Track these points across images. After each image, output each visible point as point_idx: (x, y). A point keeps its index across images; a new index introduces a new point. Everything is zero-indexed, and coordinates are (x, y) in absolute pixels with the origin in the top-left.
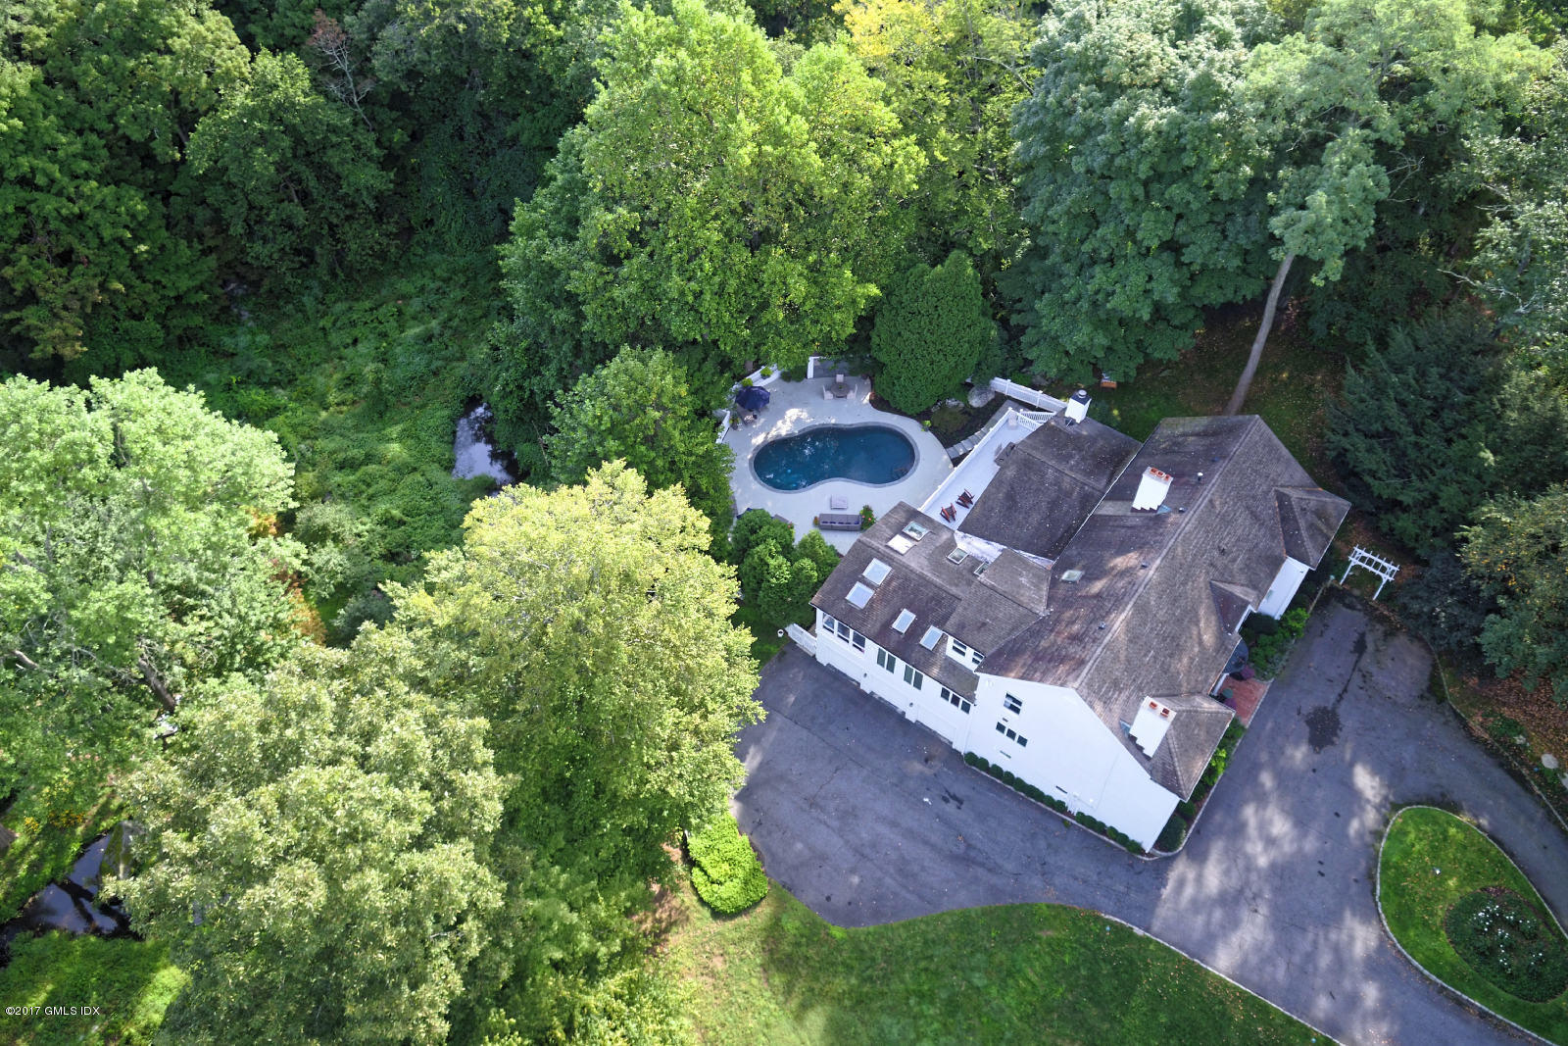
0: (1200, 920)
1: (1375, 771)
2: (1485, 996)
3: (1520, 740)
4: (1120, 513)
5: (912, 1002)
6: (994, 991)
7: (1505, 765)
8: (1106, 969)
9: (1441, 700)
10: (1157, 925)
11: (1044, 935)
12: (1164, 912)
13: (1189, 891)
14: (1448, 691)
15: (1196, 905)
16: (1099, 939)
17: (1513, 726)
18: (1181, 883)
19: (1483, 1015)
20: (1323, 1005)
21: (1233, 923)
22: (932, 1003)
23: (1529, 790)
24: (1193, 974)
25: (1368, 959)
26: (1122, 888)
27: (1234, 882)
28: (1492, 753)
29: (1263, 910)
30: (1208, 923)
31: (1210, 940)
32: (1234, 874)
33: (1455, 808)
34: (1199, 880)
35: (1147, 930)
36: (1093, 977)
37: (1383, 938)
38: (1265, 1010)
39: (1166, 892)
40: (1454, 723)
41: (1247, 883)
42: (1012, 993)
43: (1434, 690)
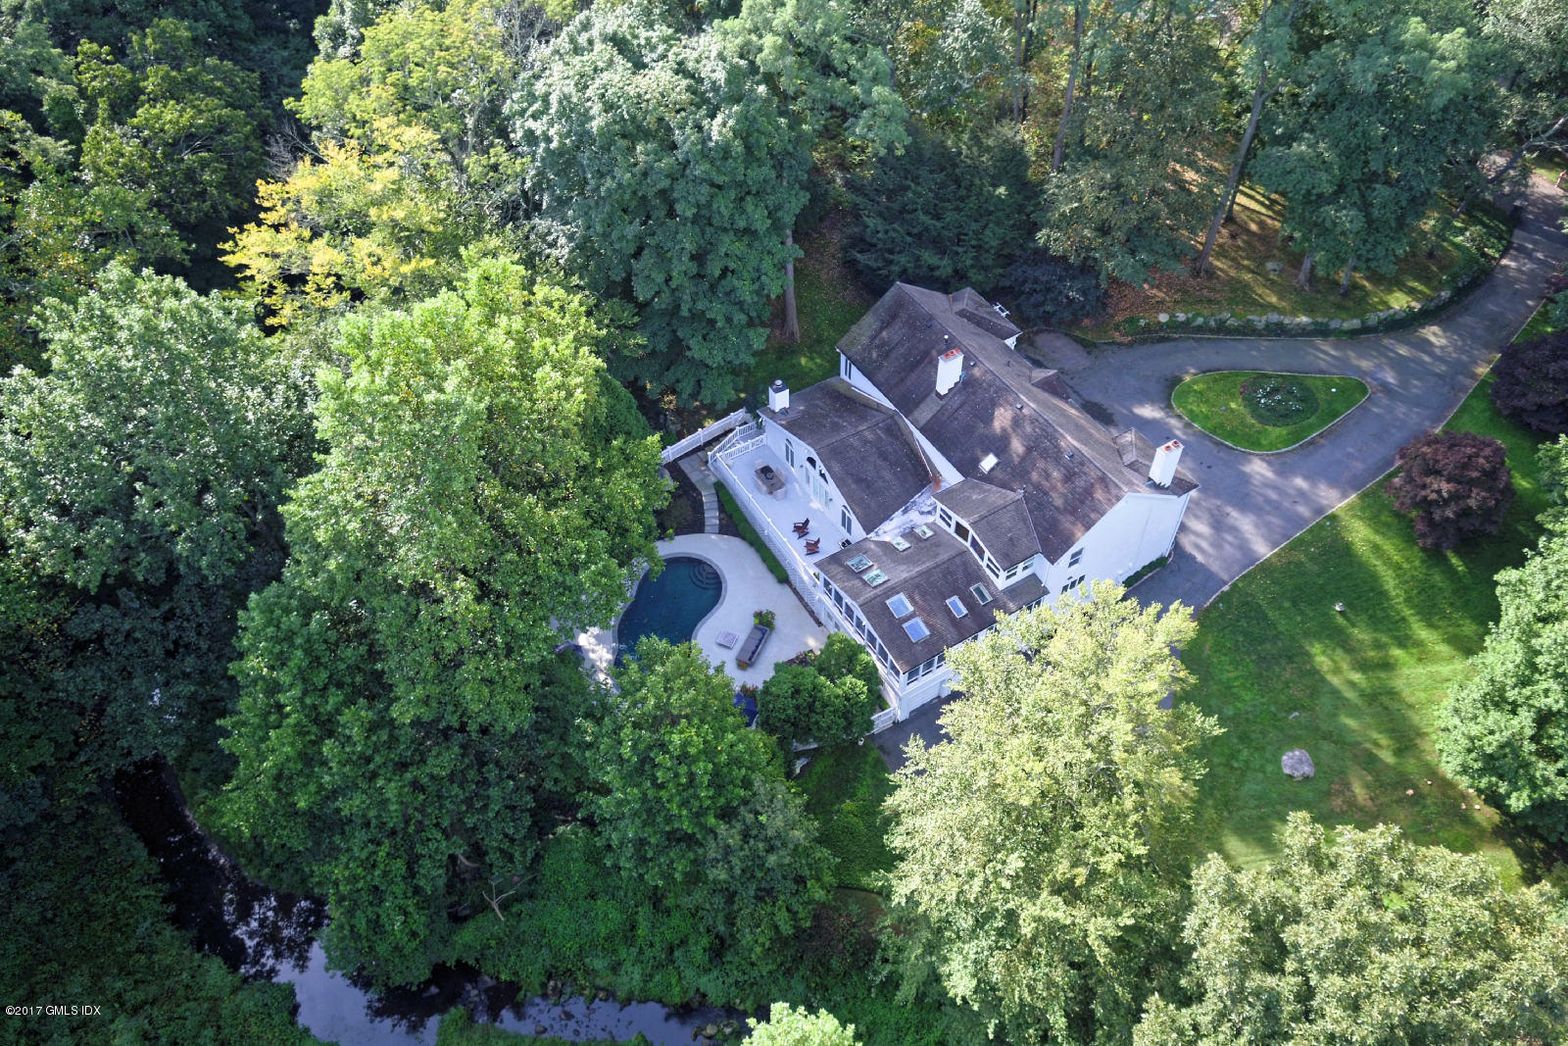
0: (1227, 547)
1: (1141, 403)
2: (1312, 428)
3: (1142, 323)
4: (936, 409)
5: (1236, 765)
6: (1239, 705)
7: (1154, 341)
8: (1243, 623)
9: (1095, 345)
10: (1226, 577)
11: (1207, 652)
12: (1215, 567)
13: (1204, 545)
14: (1089, 338)
15: (1217, 545)
16: (1222, 616)
17: (1132, 321)
18: (1198, 547)
19: (1321, 436)
20: (1303, 510)
21: (1234, 530)
22: (1239, 751)
23: (1175, 339)
24: (1266, 568)
25: (1275, 472)
26: (1189, 584)
27: (1206, 516)
28: (1143, 342)
29: (1229, 509)
30: (1231, 544)
31: (1243, 547)
32: (1199, 513)
33: (1177, 380)
34: (1197, 534)
35: (1225, 583)
36: (1245, 634)
37: (1262, 458)
38: (1300, 541)
39: (1200, 558)
40: (1115, 348)
41: (1210, 510)
42: (1243, 693)
43: (1088, 346)
